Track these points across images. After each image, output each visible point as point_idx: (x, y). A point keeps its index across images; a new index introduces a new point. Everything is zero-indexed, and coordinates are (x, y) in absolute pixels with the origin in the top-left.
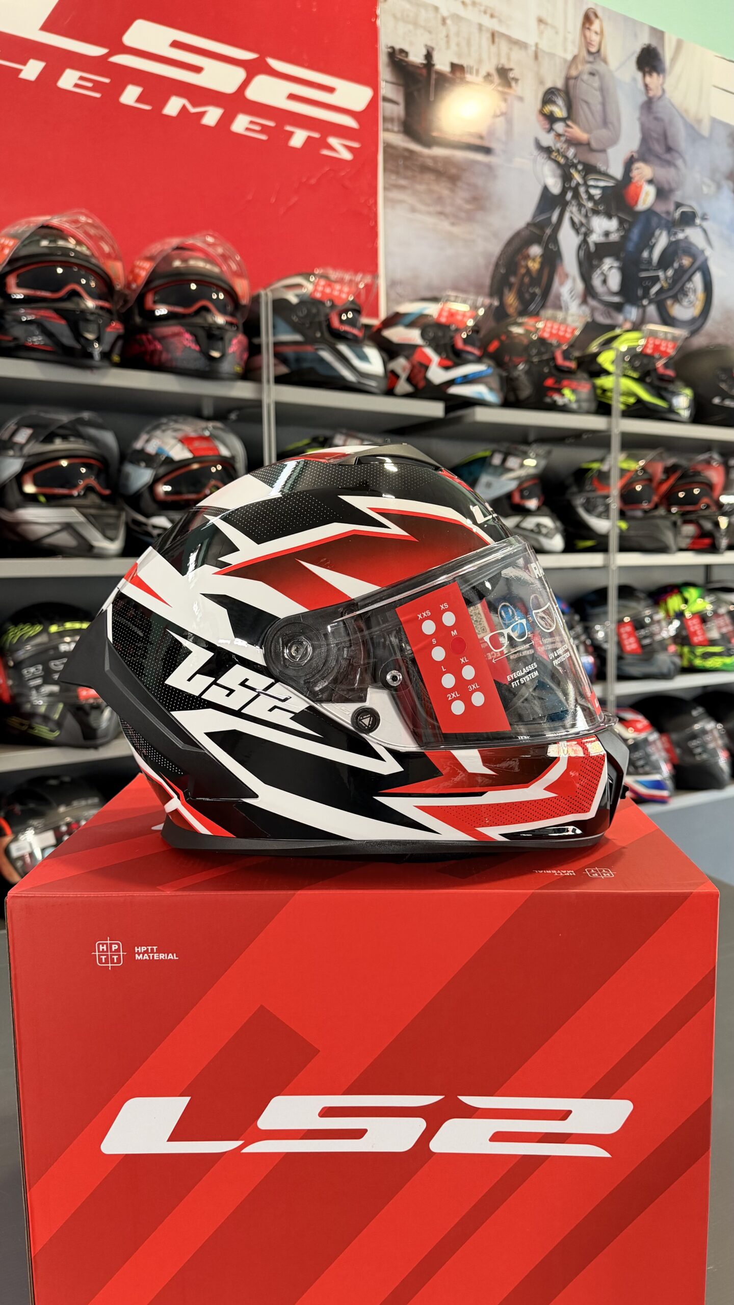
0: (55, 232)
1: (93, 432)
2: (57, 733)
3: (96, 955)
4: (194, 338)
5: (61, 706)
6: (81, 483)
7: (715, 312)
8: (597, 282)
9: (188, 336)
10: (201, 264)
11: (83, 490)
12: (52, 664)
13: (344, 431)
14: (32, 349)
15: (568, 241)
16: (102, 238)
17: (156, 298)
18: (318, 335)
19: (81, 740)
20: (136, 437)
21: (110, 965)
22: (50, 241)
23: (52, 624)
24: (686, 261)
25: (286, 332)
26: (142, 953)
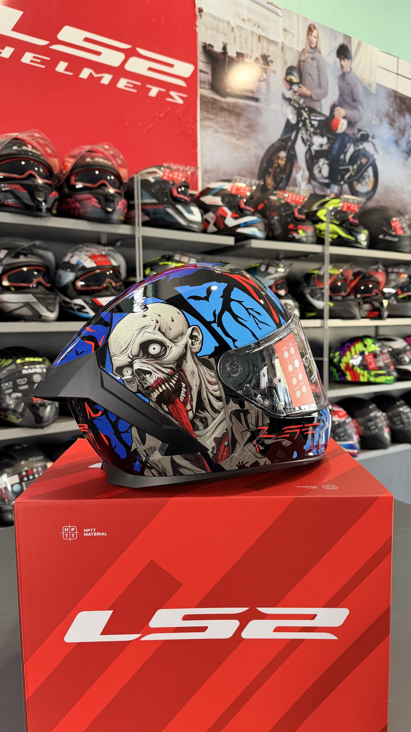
0: (20, 141)
1: (41, 252)
2: (20, 420)
3: (62, 534)
4: (98, 200)
5: (23, 404)
6: (35, 280)
7: (380, 189)
8: (316, 171)
9: (94, 200)
10: (101, 160)
11: (35, 284)
12: (18, 381)
13: (180, 252)
14: (8, 206)
15: (300, 149)
16: (47, 146)
17: (77, 179)
18: (166, 199)
19: (34, 424)
20: (65, 255)
21: (70, 539)
22: (18, 147)
23: (18, 359)
24: (364, 161)
25: (148, 198)
26: (87, 532)
